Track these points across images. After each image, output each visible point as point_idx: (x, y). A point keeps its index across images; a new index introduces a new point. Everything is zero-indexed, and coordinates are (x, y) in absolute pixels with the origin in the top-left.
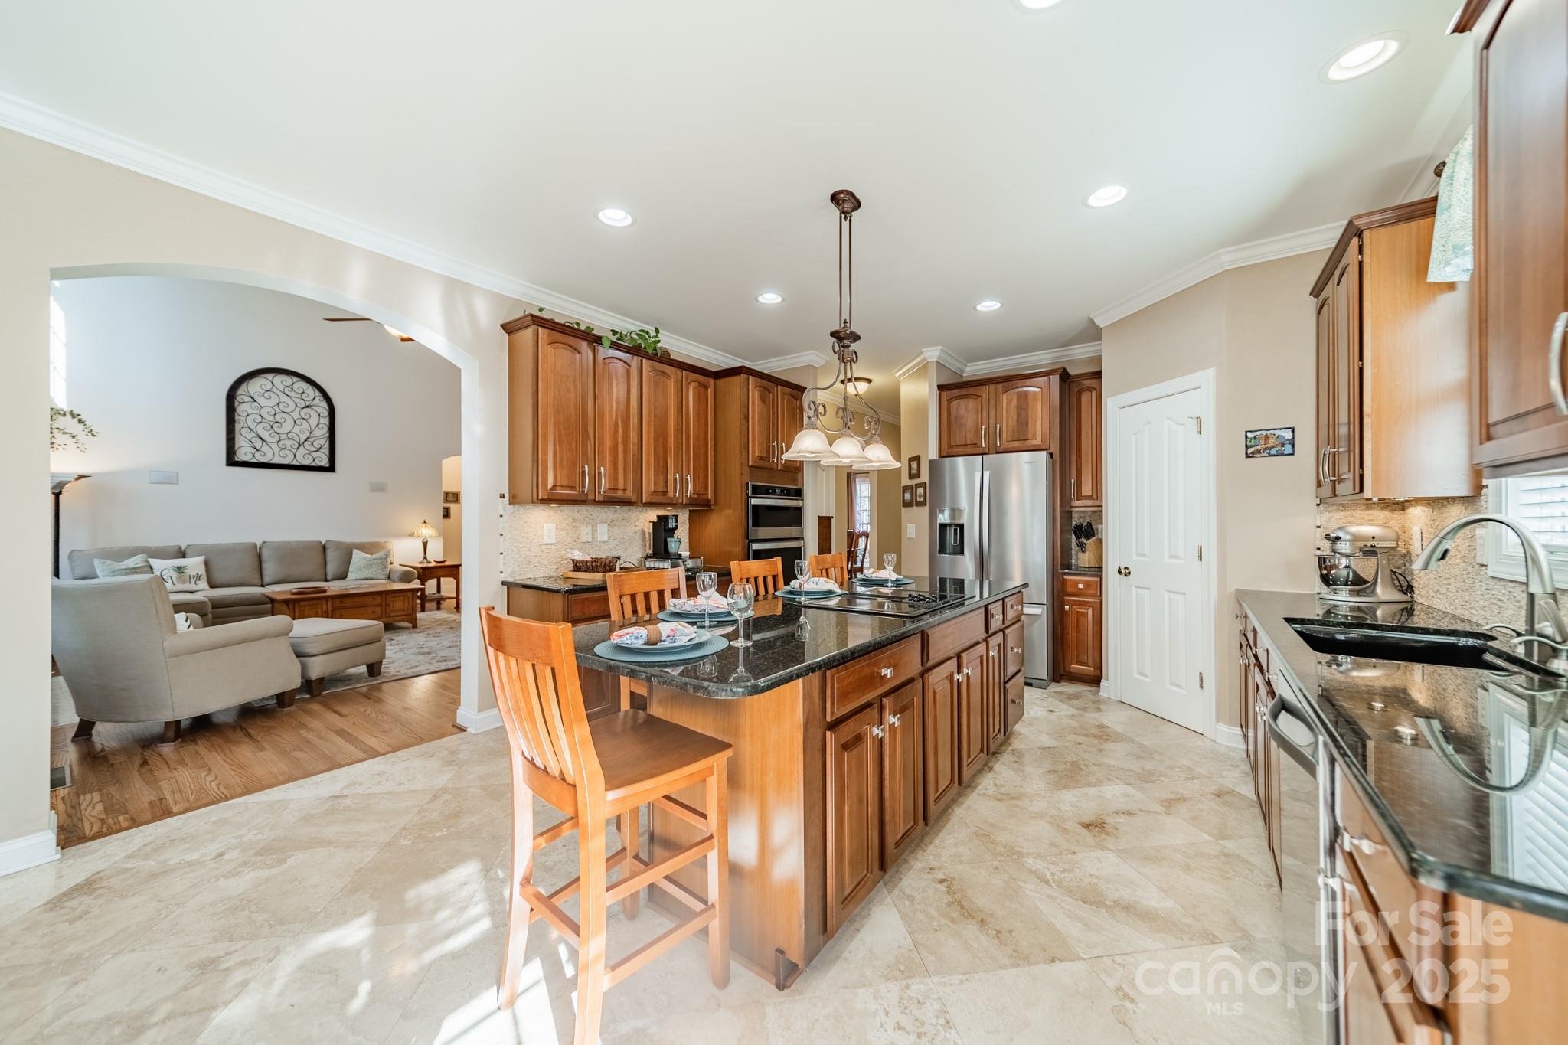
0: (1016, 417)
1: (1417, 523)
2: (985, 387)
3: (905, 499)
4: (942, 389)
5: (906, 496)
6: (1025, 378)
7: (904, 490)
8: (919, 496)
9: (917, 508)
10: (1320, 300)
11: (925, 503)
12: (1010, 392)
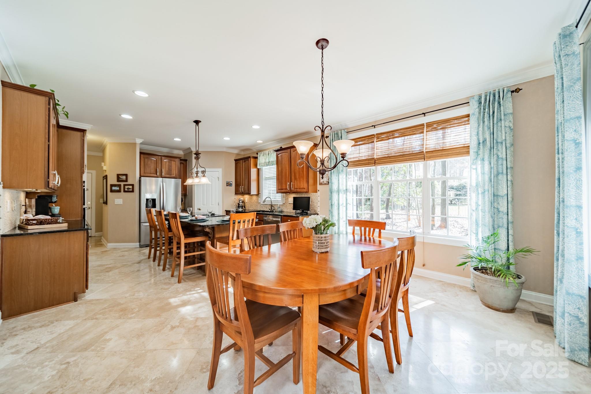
0: (168, 168)
1: (246, 198)
2: (158, 157)
3: (113, 189)
4: (141, 153)
5: (114, 188)
6: (170, 157)
7: (112, 186)
8: (128, 189)
9: (124, 193)
10: (237, 162)
11: (133, 191)
12: (166, 160)
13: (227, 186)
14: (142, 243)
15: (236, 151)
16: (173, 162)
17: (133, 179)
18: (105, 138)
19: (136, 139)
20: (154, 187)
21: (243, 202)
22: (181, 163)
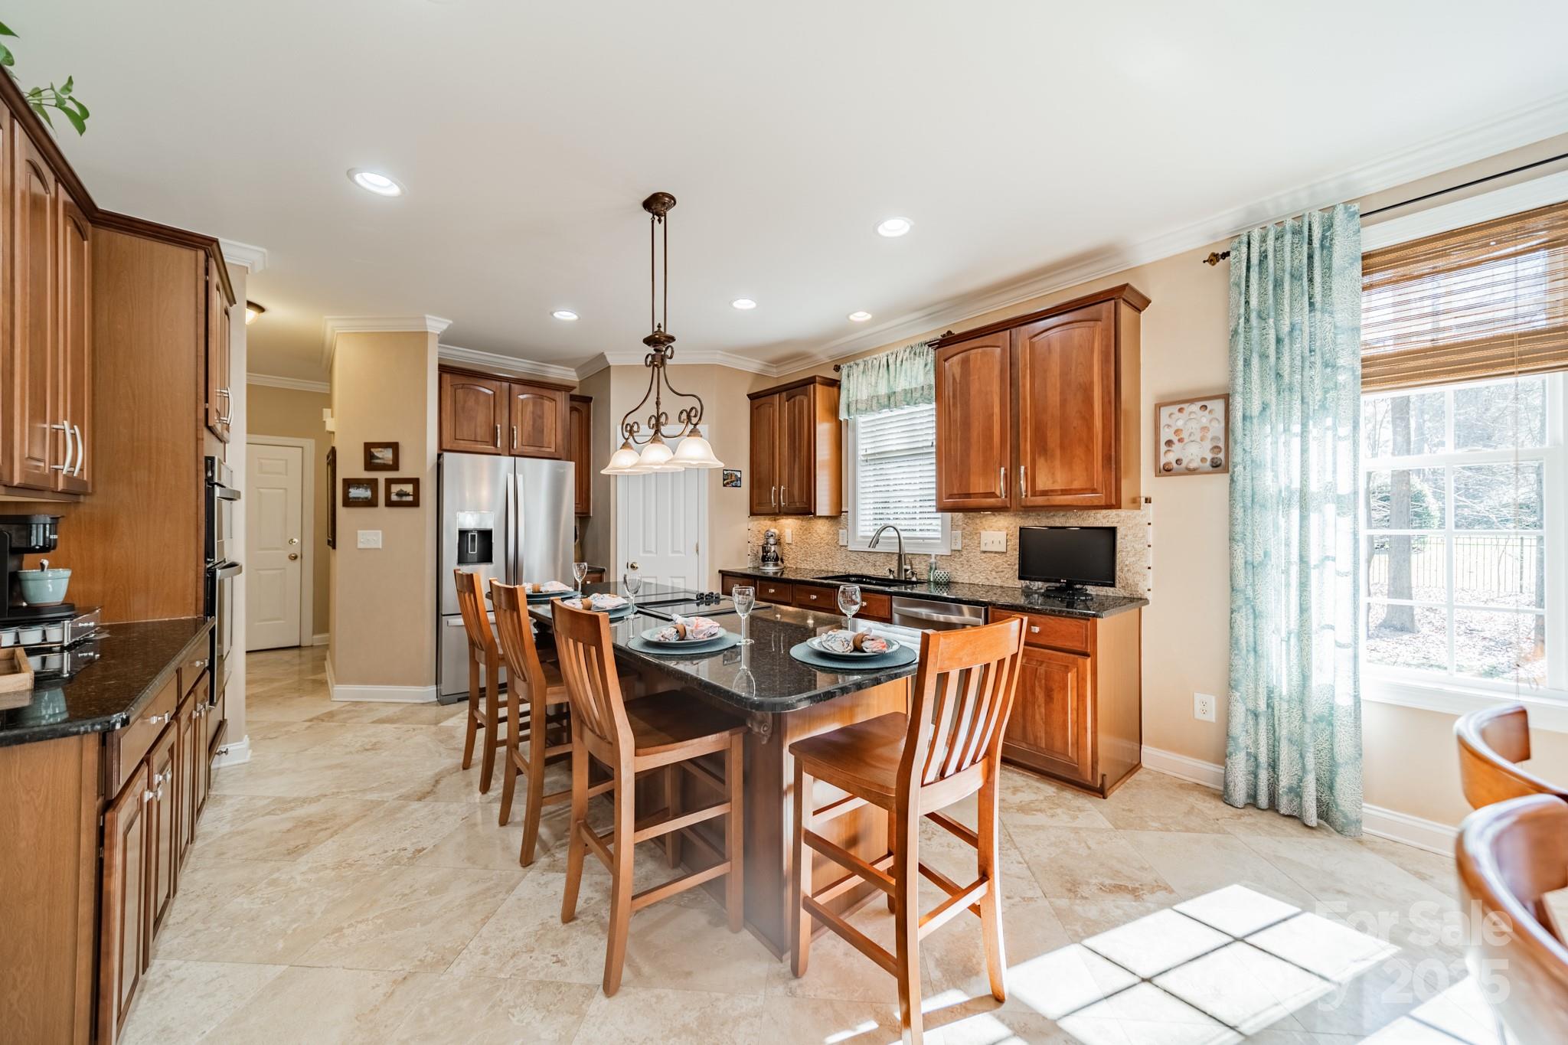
0: (531, 423)
1: (789, 527)
2: (498, 383)
3: (351, 495)
4: (444, 369)
5: (355, 493)
6: (539, 386)
7: (349, 483)
8: (400, 494)
9: (388, 510)
10: (757, 402)
11: (415, 503)
12: (525, 396)
13: (724, 485)
14: (447, 688)
15: (753, 366)
16: (547, 404)
17: (418, 462)
18: (326, 317)
19: (427, 316)
20: (485, 493)
21: (778, 543)
22: (572, 409)
